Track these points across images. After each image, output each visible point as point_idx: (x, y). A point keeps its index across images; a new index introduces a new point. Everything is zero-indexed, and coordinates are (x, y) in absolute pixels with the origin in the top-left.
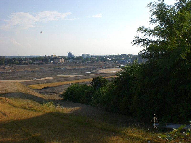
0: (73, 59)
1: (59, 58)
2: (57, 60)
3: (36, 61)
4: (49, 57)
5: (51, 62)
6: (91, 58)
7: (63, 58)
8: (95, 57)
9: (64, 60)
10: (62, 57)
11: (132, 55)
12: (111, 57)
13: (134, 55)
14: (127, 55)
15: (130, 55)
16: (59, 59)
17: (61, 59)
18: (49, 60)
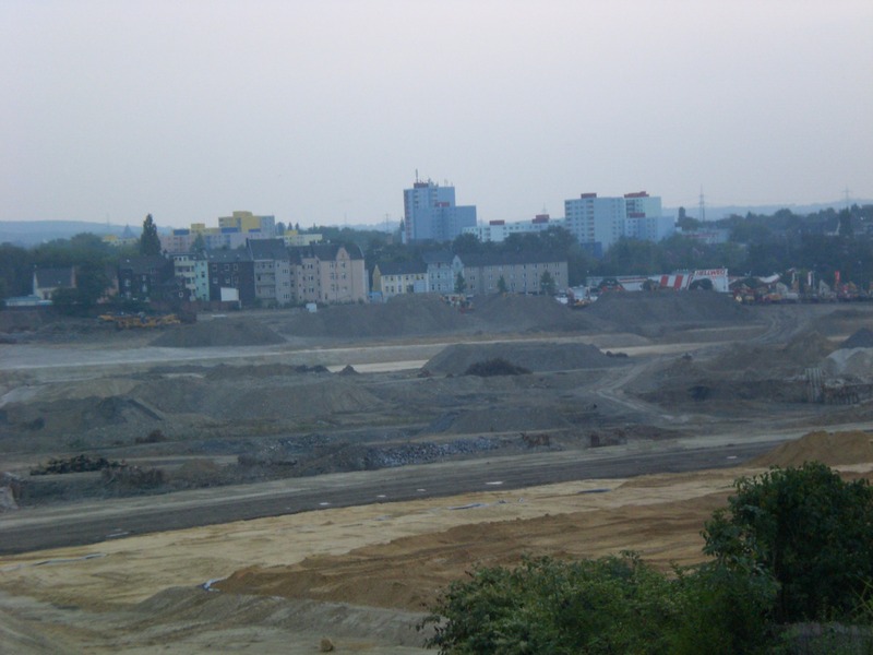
0: (467, 264)
1: (312, 250)
2: (282, 267)
4: (198, 243)
5: (215, 295)
6: (672, 242)
7: (355, 254)
8: (722, 224)
10: (335, 243)
17: (325, 266)
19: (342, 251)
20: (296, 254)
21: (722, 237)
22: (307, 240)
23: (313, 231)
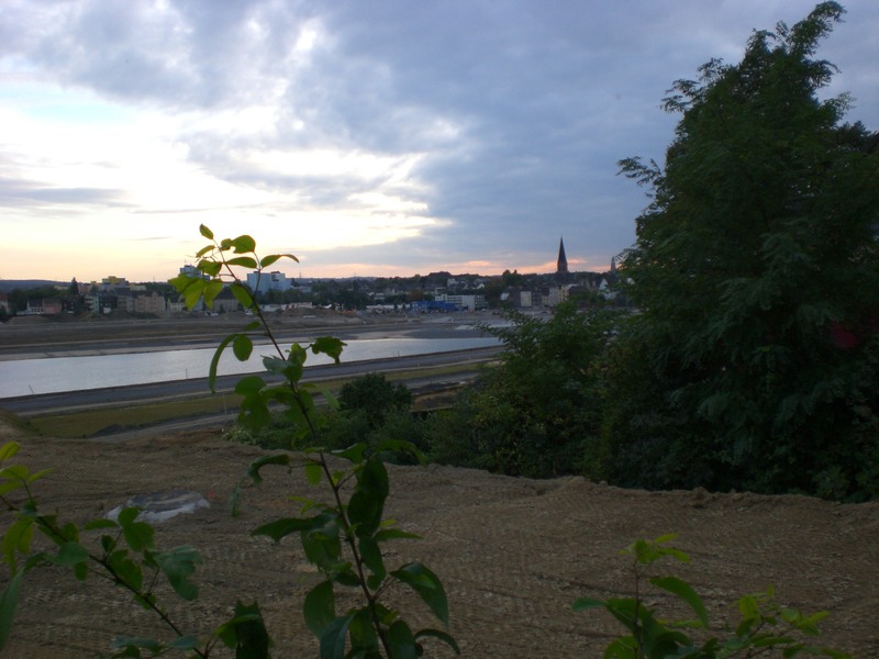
1: (141, 293)
2: (129, 299)
3: (29, 309)
4: (94, 288)
5: (101, 310)
6: (290, 292)
7: (160, 294)
8: (309, 285)
9: (166, 301)
10: (152, 289)
11: (476, 276)
12: (381, 284)
13: (487, 277)
14: (457, 277)
15: (467, 276)
16: (140, 297)
17: (147, 299)
18: (94, 303)
19: (155, 293)
20: (135, 294)
21: (309, 290)
22: (139, 288)
23: (141, 284)
